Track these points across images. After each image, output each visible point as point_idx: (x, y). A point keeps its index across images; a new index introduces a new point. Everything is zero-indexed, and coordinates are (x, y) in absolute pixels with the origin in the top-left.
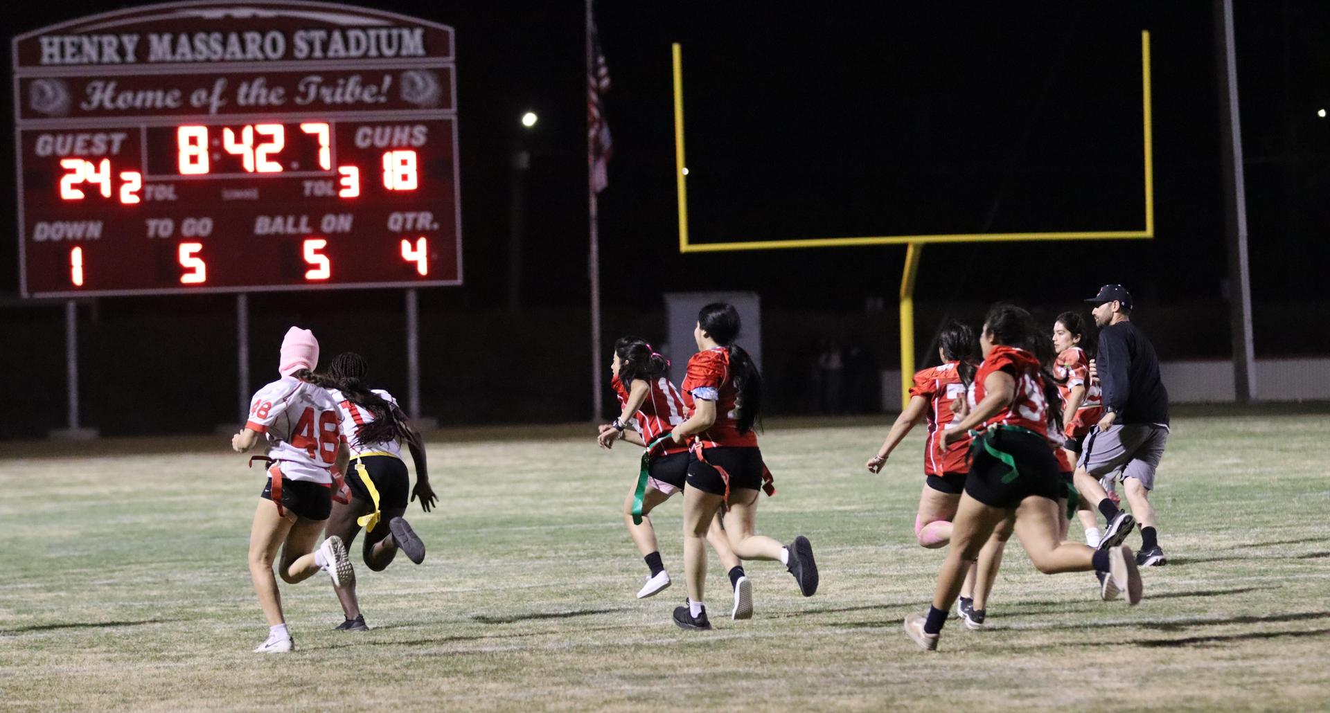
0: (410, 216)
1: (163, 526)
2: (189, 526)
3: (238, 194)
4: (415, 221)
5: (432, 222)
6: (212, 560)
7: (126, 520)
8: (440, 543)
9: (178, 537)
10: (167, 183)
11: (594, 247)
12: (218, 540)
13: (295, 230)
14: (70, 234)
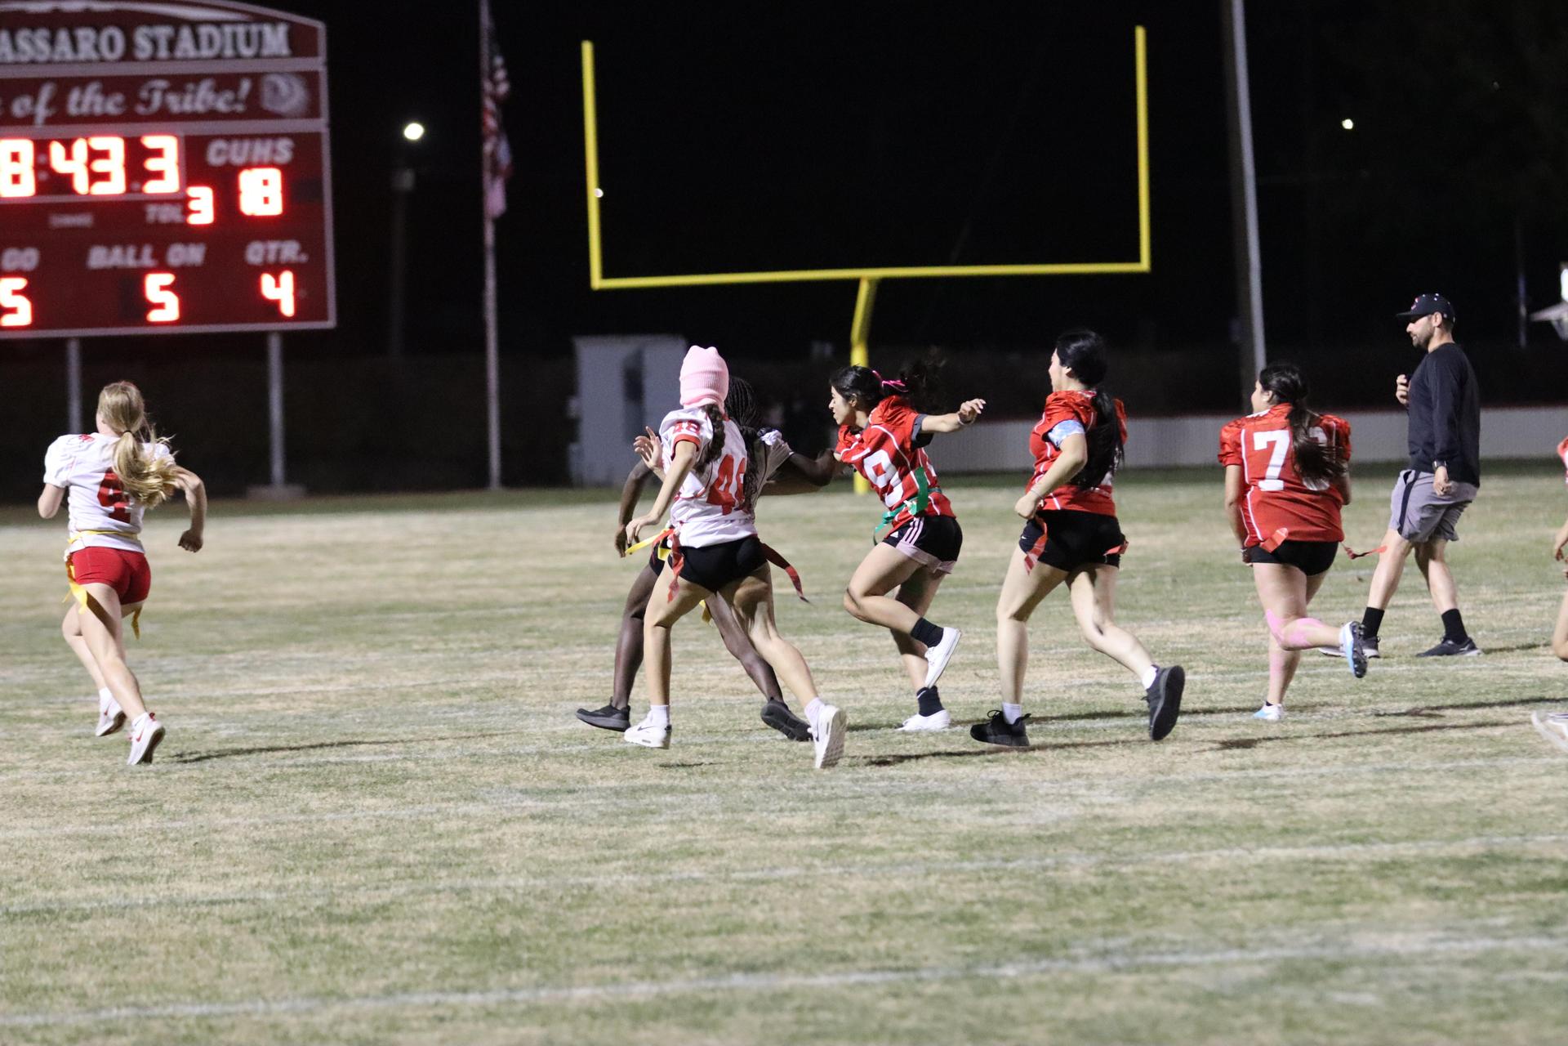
0: (273, 246)
3: (69, 221)
4: (279, 252)
5: (300, 252)
8: (308, 633)
11: (491, 284)
13: (138, 262)
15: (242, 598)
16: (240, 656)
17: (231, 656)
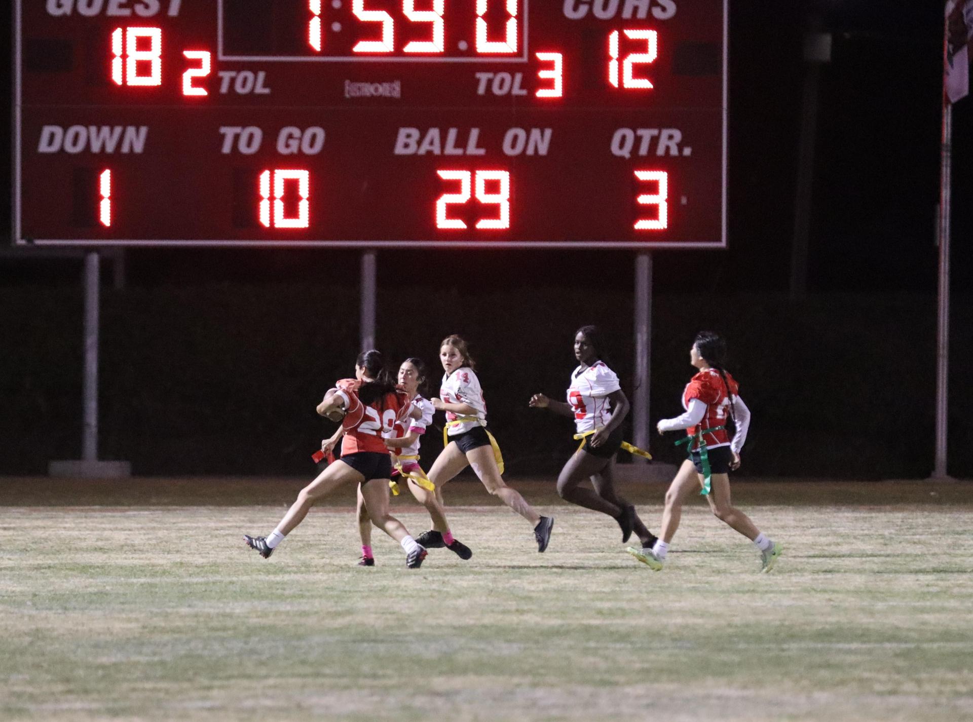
0: (647, 134)
1: (269, 621)
2: (311, 621)
3: (368, 89)
4: (654, 141)
5: (680, 146)
6: (365, 676)
7: (209, 608)
8: (725, 664)
9: (300, 638)
10: (254, 68)
11: (946, 194)
12: (365, 645)
13: (459, 152)
14: (96, 148)
15: (624, 613)
16: (638, 689)
17: (628, 690)
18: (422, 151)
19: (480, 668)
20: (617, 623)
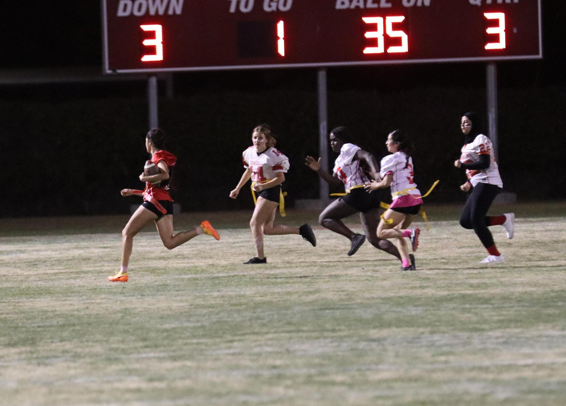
1: (268, 298)
2: (294, 298)
6: (328, 331)
7: (231, 291)
8: (550, 315)
9: (287, 308)
12: (328, 311)
13: (375, 6)
14: (152, 12)
15: (486, 286)
16: (498, 333)
17: (491, 333)
18: (353, 6)
19: (399, 323)
20: (482, 292)
